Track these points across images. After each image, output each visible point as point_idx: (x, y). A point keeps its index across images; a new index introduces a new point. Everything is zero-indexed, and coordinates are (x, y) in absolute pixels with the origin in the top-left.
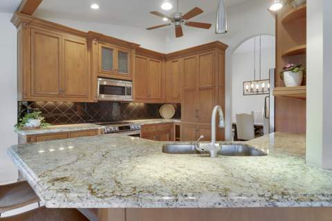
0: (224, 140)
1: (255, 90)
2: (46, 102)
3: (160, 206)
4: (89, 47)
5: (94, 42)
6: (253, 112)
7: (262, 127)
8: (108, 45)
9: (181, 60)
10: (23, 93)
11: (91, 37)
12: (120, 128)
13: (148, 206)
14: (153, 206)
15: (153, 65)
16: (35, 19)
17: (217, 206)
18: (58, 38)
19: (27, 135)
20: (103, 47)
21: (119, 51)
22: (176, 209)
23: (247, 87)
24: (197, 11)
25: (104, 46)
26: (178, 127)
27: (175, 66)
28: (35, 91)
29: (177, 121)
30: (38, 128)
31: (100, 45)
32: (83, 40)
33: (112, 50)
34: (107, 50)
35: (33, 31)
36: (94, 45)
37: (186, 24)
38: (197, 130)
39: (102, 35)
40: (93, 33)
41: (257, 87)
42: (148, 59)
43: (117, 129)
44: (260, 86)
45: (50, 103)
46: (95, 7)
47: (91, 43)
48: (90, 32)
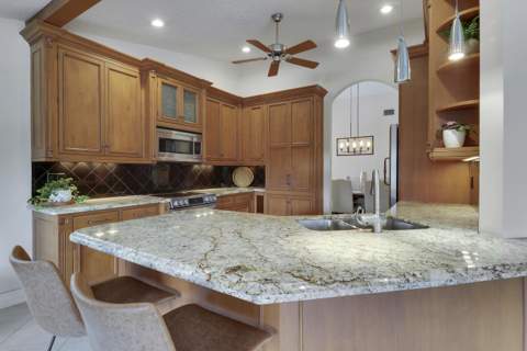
0: (322, 214)
1: (351, 150)
2: (76, 163)
3: (392, 290)
4: (144, 82)
5: (151, 75)
6: (348, 178)
7: (362, 196)
8: (170, 81)
9: (265, 107)
10: (47, 148)
11: (146, 68)
12: (191, 201)
13: (379, 290)
14: (385, 290)
15: (227, 112)
16: (66, 33)
17: (449, 284)
18: (99, 66)
19: (59, 215)
20: (163, 83)
21: (185, 91)
22: (409, 291)
23: (341, 145)
24: (308, 45)
25: (166, 81)
26: (260, 199)
27: (257, 115)
28: (64, 146)
29: (258, 190)
30: (71, 203)
31: (160, 80)
32: (135, 71)
33: (176, 87)
34: (169, 89)
35: (61, 51)
36: (151, 79)
37: (288, 60)
38: (288, 202)
39: (163, 66)
40: (151, 61)
41: (354, 145)
42: (221, 103)
43: (187, 202)
44: (358, 144)
45: (82, 164)
46: (158, 23)
47: (148, 75)
48: (147, 60)
